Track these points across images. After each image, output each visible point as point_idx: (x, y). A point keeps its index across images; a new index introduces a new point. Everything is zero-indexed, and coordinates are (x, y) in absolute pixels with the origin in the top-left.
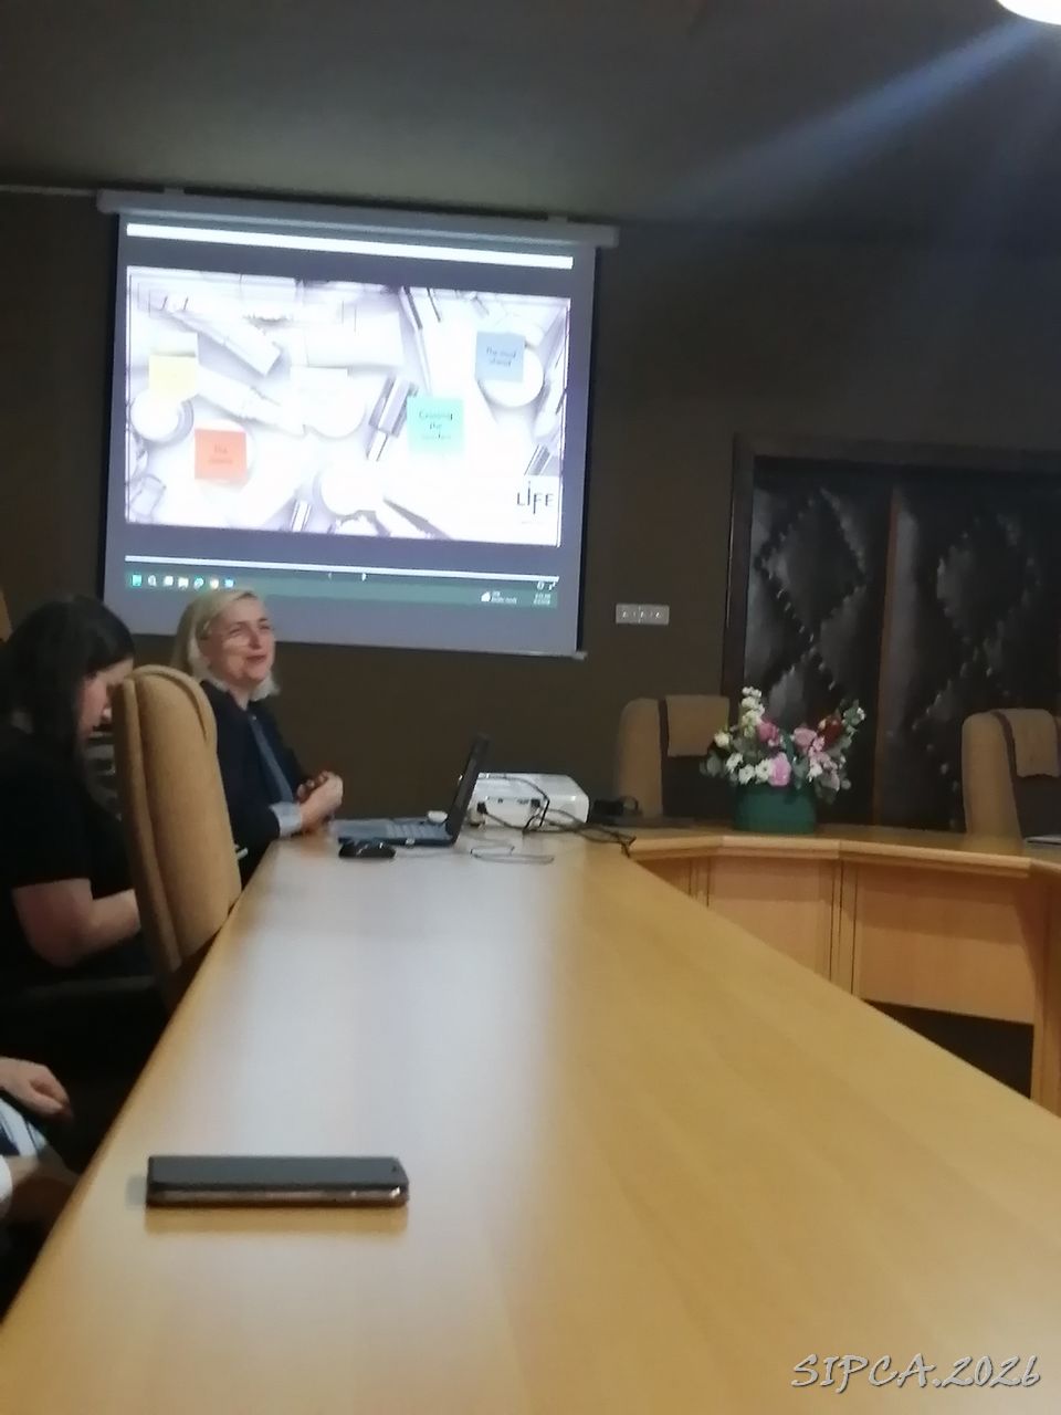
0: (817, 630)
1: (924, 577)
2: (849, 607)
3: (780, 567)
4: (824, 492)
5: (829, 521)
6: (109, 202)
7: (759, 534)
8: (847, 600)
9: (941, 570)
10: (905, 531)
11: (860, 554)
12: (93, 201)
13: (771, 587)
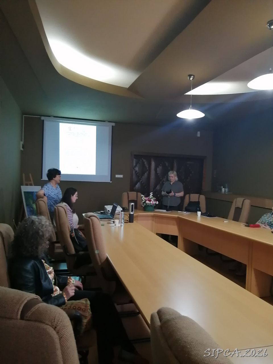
0: (142, 178)
1: (156, 170)
2: (146, 174)
3: (137, 169)
4: (143, 159)
5: (143, 163)
6: (43, 118)
7: (134, 165)
8: (146, 173)
9: (158, 169)
10: (153, 164)
11: (147, 167)
12: (40, 118)
13: (136, 172)
